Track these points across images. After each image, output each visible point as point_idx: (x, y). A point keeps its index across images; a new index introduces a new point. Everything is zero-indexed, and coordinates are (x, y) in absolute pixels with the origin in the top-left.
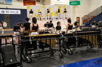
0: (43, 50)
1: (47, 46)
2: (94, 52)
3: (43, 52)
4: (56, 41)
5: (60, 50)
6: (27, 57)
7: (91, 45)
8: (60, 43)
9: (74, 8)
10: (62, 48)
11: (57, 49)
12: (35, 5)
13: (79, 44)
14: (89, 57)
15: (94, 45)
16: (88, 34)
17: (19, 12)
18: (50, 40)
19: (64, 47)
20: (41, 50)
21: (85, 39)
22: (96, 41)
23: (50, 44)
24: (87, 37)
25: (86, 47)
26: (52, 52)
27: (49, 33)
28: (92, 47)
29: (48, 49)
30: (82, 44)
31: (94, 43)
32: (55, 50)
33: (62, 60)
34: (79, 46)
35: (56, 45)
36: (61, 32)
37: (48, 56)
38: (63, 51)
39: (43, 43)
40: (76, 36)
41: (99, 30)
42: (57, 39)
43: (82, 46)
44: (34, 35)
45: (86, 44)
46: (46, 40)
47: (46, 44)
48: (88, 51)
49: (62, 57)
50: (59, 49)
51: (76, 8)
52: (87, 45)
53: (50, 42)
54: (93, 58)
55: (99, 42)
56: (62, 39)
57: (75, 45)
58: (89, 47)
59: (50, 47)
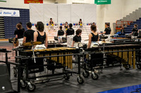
0: (53, 72)
1: (60, 66)
2: (131, 76)
3: (53, 75)
4: (74, 59)
5: (79, 73)
6: (29, 83)
7: (127, 66)
8: (79, 62)
9: (101, 8)
10: (81, 69)
11: (74, 70)
12: (42, 2)
13: (108, 64)
14: (123, 83)
15: (131, 66)
16: (122, 48)
17: (17, 14)
18: (64, 57)
19: (85, 69)
20: (50, 72)
21: (118, 57)
22: (135, 60)
23: (64, 63)
24: (120, 54)
25: (119, 68)
26: (67, 75)
27: (62, 46)
28: (127, 69)
29: (60, 70)
30: (113, 64)
31: (130, 62)
32: (71, 73)
33: (82, 88)
34: (108, 67)
35: (73, 64)
36: (81, 45)
37: (61, 82)
38: (83, 74)
39: (53, 61)
40: (103, 52)
42: (75, 56)
43: (113, 66)
44: (40, 50)
45: (119, 64)
46: (58, 57)
47: (58, 63)
48: (121, 75)
49: (81, 83)
50: (77, 70)
51: (105, 9)
52: (120, 66)
53: (64, 59)
54: (129, 85)
55: (139, 61)
56: (82, 56)
57: (102, 65)
58: (124, 68)
59: (64, 68)
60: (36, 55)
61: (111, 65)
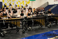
0: (12, 28)
1: (15, 26)
2: (43, 29)
5: (23, 28)
6: (2, 33)
7: (41, 25)
9: (32, 2)
10: (24, 27)
11: (21, 27)
14: (40, 32)
15: (43, 25)
16: (40, 18)
21: (38, 22)
23: (17, 25)
24: (39, 20)
25: (38, 26)
32: (20, 28)
33: (24, 34)
35: (21, 25)
36: (24, 17)
38: (25, 29)
39: (12, 24)
41: (46, 16)
43: (36, 25)
45: (38, 24)
46: (14, 22)
47: (14, 24)
48: (39, 29)
49: (24, 33)
51: (33, 2)
53: (17, 23)
54: (42, 33)
55: (46, 23)
57: (32, 25)
58: (40, 26)
59: (17, 27)
60: (5, 21)
61: (35, 25)
